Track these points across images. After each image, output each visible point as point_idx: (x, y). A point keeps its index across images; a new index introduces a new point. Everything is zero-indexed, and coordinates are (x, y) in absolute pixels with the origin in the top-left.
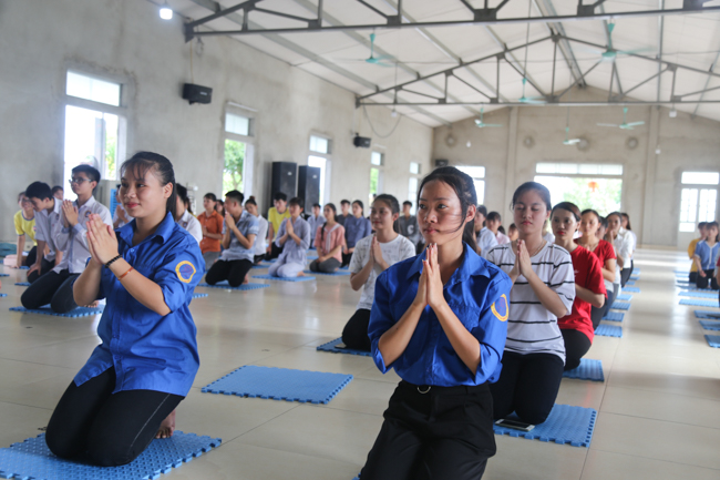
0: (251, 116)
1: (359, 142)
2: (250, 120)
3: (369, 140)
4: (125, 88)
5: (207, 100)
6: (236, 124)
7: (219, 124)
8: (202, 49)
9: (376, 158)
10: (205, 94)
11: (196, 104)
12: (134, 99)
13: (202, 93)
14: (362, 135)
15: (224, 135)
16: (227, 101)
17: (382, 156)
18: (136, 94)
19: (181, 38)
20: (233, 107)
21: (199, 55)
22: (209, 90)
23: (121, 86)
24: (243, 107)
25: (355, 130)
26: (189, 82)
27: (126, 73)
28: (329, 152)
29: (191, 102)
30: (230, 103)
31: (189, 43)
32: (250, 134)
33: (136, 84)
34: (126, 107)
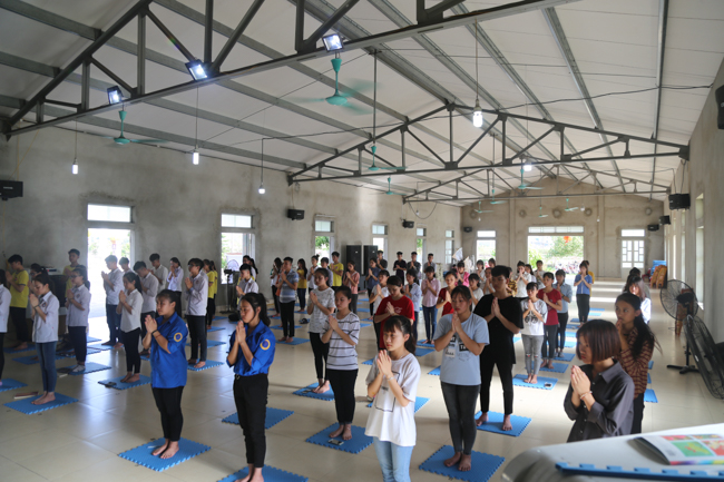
0: (332, 220)
1: (407, 224)
2: (331, 222)
3: (412, 223)
4: (254, 217)
5: (302, 217)
6: (323, 227)
7: (311, 228)
8: (298, 189)
9: (420, 232)
10: (300, 214)
11: (296, 220)
12: (259, 223)
14: (408, 220)
15: (314, 233)
16: (315, 215)
17: (425, 230)
18: (260, 220)
19: (286, 184)
20: (320, 217)
21: (297, 192)
22: (302, 212)
23: (252, 217)
24: (326, 216)
25: (404, 218)
26: (291, 208)
27: (254, 209)
28: (386, 233)
29: (293, 219)
30: (318, 215)
31: (290, 186)
32: (332, 231)
33: (260, 215)
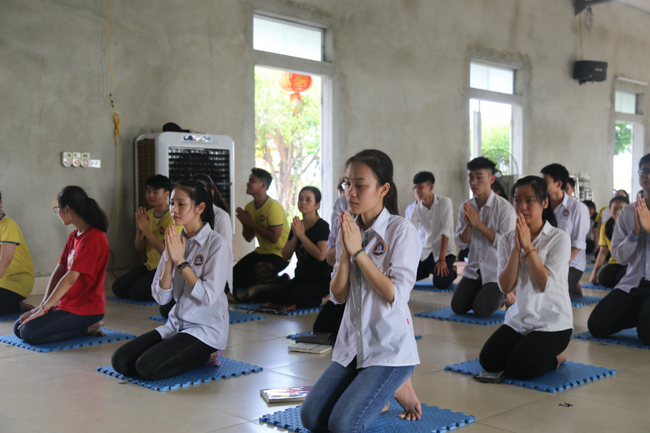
0: (639, 91)
2: (637, 96)
4: (520, 74)
5: (601, 77)
6: (623, 102)
7: (608, 104)
8: (591, 20)
10: (600, 70)
11: (588, 84)
12: (528, 85)
13: (597, 70)
16: (616, 77)
18: (530, 79)
19: (570, 10)
20: (622, 82)
21: (589, 28)
22: (604, 65)
23: (515, 72)
24: (632, 81)
26: (579, 59)
27: (521, 57)
29: (582, 82)
30: (621, 78)
31: (578, 16)
33: (530, 68)
34: (521, 94)
